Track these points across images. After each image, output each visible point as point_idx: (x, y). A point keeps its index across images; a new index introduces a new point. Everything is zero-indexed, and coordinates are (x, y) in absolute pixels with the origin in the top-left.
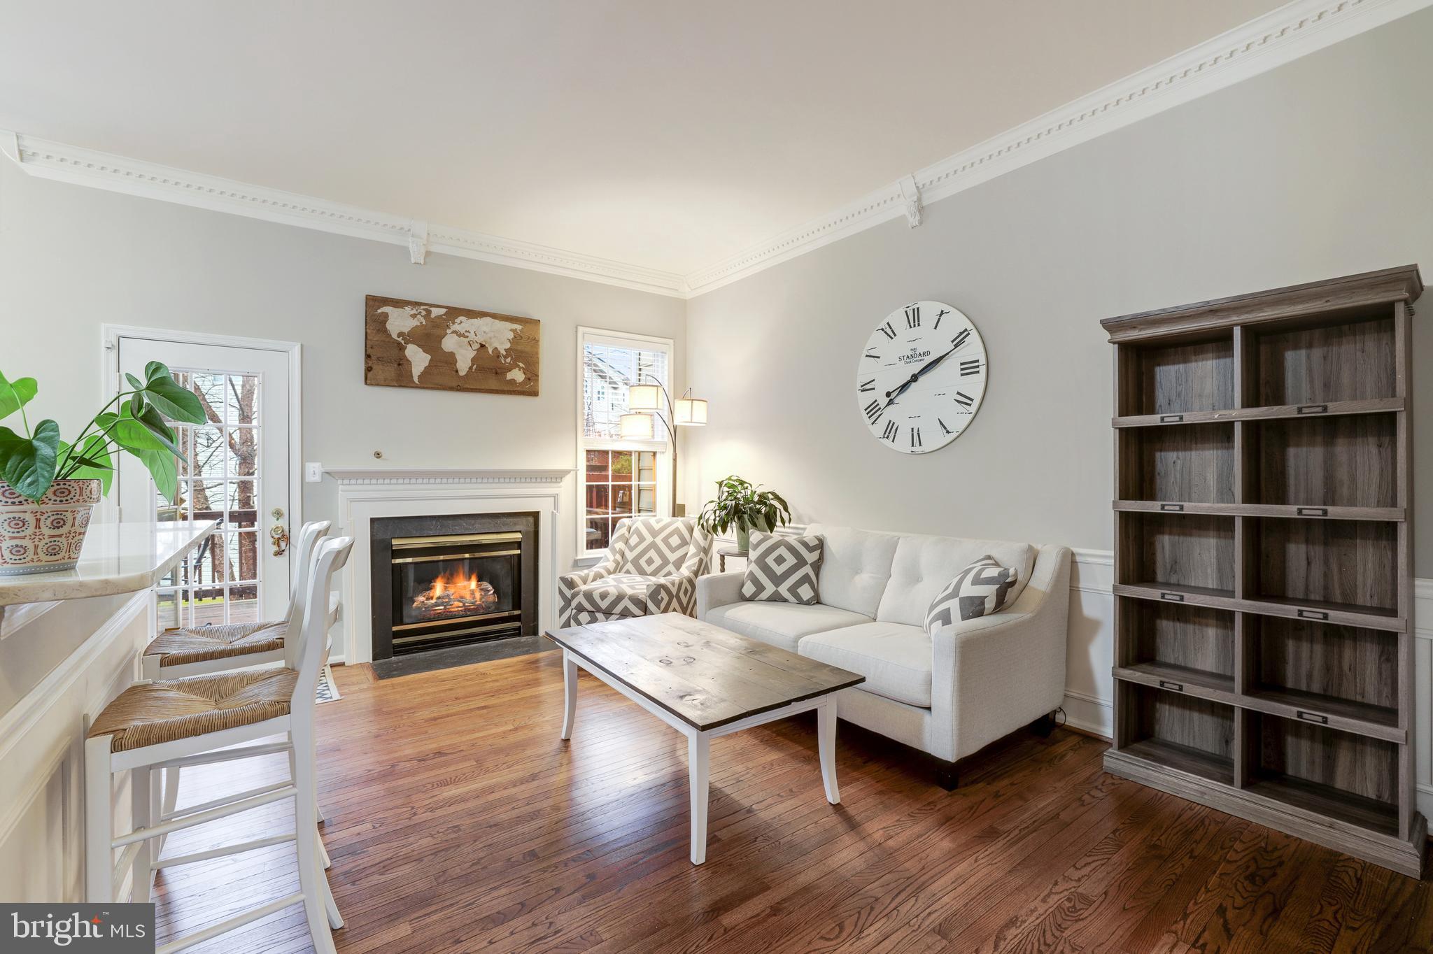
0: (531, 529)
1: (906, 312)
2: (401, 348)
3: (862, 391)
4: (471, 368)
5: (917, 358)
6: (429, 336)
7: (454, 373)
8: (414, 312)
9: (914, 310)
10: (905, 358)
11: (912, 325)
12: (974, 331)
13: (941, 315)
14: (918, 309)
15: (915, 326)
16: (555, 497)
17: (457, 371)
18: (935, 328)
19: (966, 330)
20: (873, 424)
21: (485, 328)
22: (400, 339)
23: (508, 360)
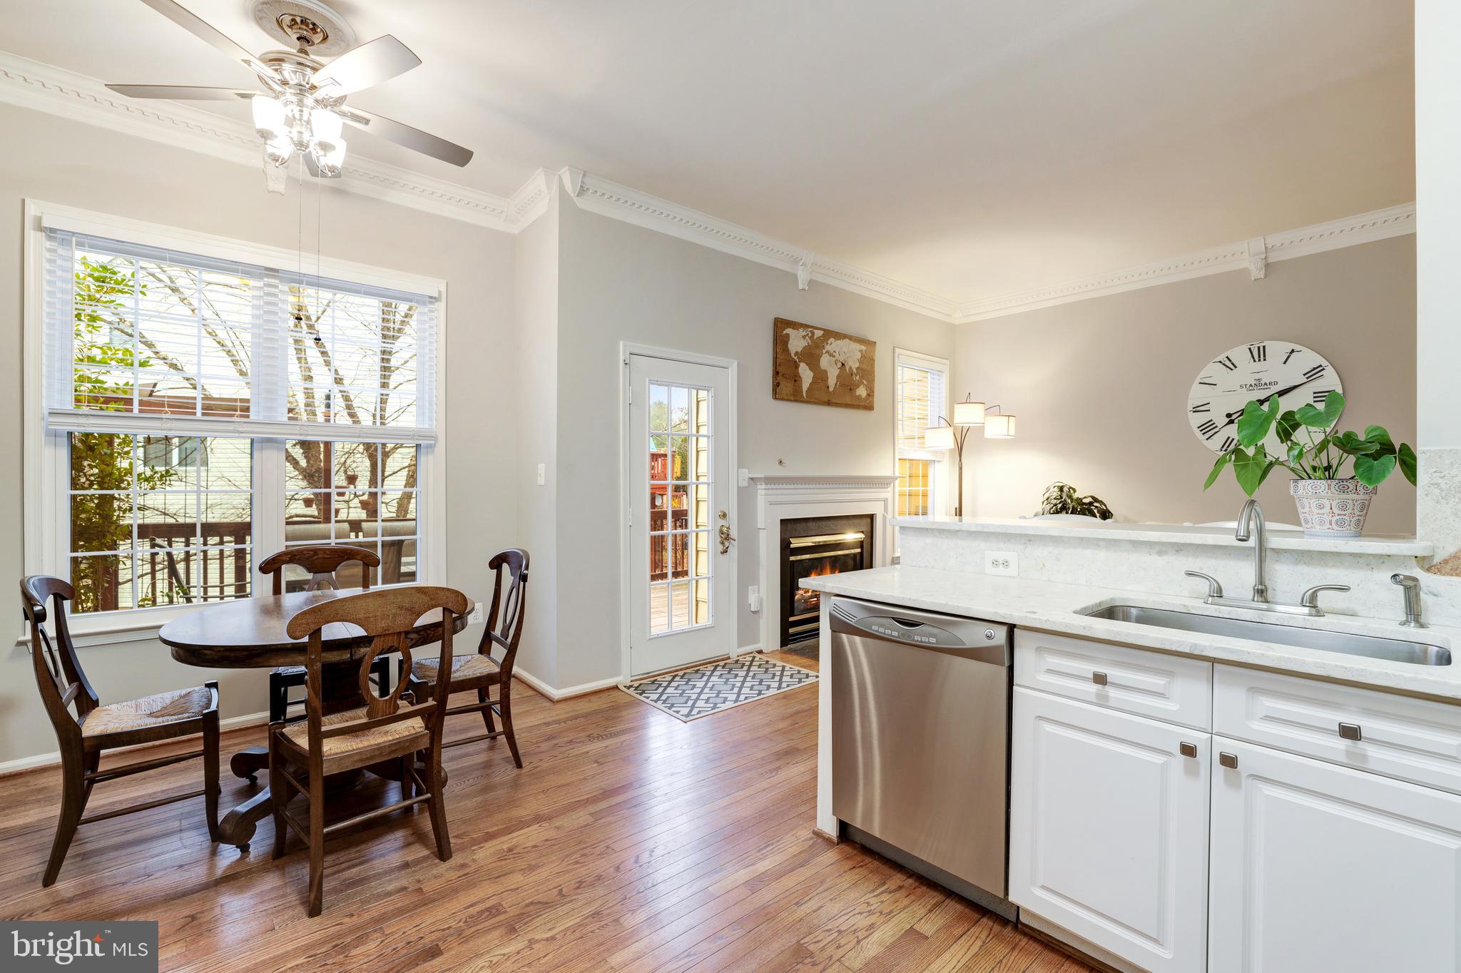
0: (868, 529)
1: (1250, 349)
2: (797, 367)
3: (1194, 412)
4: (836, 384)
5: (1262, 387)
6: (811, 356)
7: (826, 388)
8: (804, 333)
9: (1259, 348)
10: (1248, 386)
11: (1257, 359)
12: (1330, 367)
13: (1291, 353)
14: (1264, 347)
15: (1259, 360)
16: (885, 501)
17: (828, 388)
18: (1285, 363)
19: (1321, 366)
20: (1207, 439)
21: (845, 349)
22: (796, 358)
23: (858, 378)
